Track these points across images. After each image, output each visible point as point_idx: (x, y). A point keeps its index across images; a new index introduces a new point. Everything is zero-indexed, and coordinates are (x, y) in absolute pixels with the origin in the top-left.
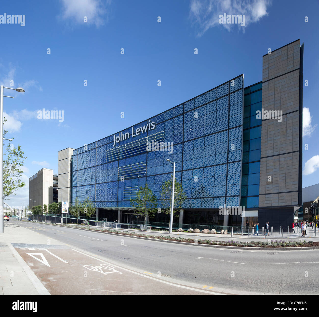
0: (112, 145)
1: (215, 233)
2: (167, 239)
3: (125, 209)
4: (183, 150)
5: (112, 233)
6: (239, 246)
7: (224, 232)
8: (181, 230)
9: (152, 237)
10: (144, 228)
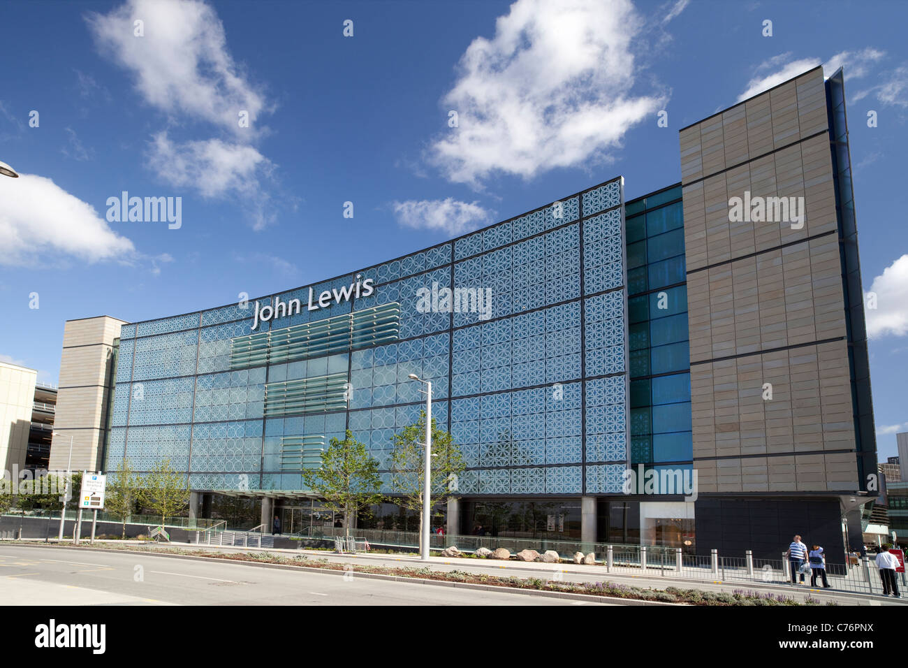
0: (248, 325)
1: (555, 562)
2: (423, 575)
3: (284, 494)
4: (451, 349)
5: (262, 562)
6: (628, 598)
7: (585, 557)
8: (454, 551)
9: (378, 570)
10: (345, 547)
